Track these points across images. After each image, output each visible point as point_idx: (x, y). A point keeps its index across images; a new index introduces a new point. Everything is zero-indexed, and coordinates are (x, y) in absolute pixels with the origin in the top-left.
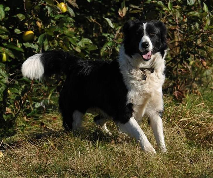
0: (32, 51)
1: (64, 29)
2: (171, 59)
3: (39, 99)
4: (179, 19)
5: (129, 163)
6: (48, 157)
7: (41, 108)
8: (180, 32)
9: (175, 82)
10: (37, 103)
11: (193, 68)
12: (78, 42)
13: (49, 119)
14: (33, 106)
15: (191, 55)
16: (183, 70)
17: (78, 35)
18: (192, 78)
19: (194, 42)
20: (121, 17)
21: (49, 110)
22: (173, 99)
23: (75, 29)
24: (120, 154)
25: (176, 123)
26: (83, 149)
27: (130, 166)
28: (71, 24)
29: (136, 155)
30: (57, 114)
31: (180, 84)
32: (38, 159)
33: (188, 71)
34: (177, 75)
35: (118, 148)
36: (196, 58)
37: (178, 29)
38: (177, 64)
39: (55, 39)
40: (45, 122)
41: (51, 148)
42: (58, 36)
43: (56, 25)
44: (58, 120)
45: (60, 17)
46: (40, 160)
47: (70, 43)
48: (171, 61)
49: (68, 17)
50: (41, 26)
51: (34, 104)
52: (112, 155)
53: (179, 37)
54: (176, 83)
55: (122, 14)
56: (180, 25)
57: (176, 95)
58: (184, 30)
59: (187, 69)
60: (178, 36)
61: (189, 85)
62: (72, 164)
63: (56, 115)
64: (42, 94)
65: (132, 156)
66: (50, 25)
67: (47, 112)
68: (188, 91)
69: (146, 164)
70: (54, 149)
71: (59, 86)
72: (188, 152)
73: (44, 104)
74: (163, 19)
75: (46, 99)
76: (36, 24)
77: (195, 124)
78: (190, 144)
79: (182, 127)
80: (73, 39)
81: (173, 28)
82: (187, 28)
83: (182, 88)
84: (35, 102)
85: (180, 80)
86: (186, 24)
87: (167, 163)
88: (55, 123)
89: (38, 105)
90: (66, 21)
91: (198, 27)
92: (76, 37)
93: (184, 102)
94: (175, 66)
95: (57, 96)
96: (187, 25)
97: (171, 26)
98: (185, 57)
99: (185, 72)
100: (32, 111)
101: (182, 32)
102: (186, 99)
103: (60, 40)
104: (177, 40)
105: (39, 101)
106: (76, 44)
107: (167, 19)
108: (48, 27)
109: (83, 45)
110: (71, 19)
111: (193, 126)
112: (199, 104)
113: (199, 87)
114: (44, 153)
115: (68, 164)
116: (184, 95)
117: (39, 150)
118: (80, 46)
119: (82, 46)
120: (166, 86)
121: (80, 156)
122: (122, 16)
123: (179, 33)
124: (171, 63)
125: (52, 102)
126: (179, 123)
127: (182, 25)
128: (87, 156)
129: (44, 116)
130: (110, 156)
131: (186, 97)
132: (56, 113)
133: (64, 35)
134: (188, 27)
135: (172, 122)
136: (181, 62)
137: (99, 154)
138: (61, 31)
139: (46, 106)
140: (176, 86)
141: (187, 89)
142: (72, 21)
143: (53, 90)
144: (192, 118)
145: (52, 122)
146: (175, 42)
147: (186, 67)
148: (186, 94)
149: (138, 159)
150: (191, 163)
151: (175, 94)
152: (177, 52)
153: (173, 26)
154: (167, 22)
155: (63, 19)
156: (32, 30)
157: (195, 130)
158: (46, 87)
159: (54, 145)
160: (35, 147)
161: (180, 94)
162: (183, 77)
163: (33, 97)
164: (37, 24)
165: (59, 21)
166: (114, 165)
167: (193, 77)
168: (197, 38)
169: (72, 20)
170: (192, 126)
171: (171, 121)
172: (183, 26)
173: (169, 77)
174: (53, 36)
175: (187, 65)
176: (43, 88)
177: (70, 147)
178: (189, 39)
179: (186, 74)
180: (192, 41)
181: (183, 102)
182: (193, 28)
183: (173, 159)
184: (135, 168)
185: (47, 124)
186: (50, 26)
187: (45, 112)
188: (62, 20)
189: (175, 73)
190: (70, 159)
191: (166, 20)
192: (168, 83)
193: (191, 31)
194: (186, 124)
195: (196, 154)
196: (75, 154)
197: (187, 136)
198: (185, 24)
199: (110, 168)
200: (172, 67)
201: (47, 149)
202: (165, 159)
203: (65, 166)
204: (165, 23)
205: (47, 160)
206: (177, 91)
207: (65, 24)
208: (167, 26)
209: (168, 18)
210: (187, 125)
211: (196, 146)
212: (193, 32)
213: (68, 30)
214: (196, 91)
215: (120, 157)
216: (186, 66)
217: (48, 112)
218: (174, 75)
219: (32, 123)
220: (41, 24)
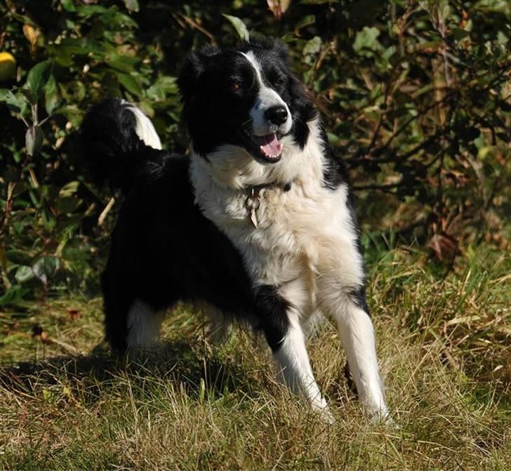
0: (9, 113)
1: (104, 50)
2: (422, 140)
3: (27, 255)
4: (447, 22)
5: (297, 449)
6: (56, 428)
7: (33, 282)
8: (450, 61)
9: (435, 210)
10: (24, 269)
11: (488, 169)
12: (146, 87)
13: (57, 314)
14: (11, 276)
15: (482, 130)
16: (457, 174)
17: (146, 68)
18: (485, 198)
19: (492, 91)
20: (275, 14)
21: (58, 288)
22: (428, 258)
23: (136, 48)
24: (269, 422)
25: (437, 331)
26: (161, 407)
27: (299, 457)
28: (125, 33)
29: (319, 423)
30: (80, 301)
31: (449, 216)
32: (24, 435)
33: (472, 179)
34: (440, 187)
35: (264, 403)
36: (497, 138)
37: (444, 53)
38: (439, 156)
39: (77, 77)
40: (46, 325)
41: (64, 400)
42: (86, 68)
43: (80, 36)
44: (83, 320)
45: (92, 12)
46: (30, 438)
47: (123, 89)
48: (423, 146)
49: (118, 13)
50: (38, 38)
51: (14, 271)
52: (246, 423)
53: (447, 76)
54: (438, 214)
55: (278, 7)
56: (450, 40)
57: (437, 248)
58: (462, 54)
59: (470, 173)
60: (443, 74)
61: (477, 218)
62: (127, 450)
63: (77, 303)
64: (38, 240)
65: (307, 428)
66: (64, 37)
67: (51, 293)
68: (473, 237)
69: (348, 452)
70: (73, 404)
71: (88, 217)
72: (473, 416)
73: (43, 269)
74: (399, 20)
75: (50, 255)
76: (21, 32)
77: (491, 335)
78: (478, 394)
79: (455, 343)
80: (133, 79)
81: (431, 49)
82: (470, 48)
83: (453, 228)
84: (17, 266)
85: (448, 202)
86: (467, 39)
87: (410, 449)
88: (74, 326)
89: (24, 274)
90: (112, 26)
91: (503, 47)
92: (140, 72)
93: (461, 268)
94: (434, 161)
95: (81, 248)
96: (470, 42)
97: (422, 41)
98: (465, 134)
99: (464, 179)
100: (7, 293)
101: (456, 60)
102: (465, 260)
103: (92, 80)
104: (439, 84)
105: (29, 263)
106: (141, 93)
107: (410, 22)
108: (58, 42)
109: (160, 96)
110: (126, 18)
111: (487, 341)
112: (504, 275)
113: (505, 225)
114: (42, 417)
115: (114, 450)
116: (461, 248)
117: (29, 407)
118: (153, 99)
119: (157, 99)
120: (405, 221)
121: (152, 424)
122: (279, 13)
123: (447, 64)
124: (422, 152)
125: (67, 265)
126: (445, 330)
127: (456, 42)
128: (170, 425)
129: (44, 307)
130: (240, 428)
131: (467, 254)
132: (80, 297)
133: (104, 65)
134: (473, 46)
135: (424, 328)
136: (453, 151)
137: (207, 420)
138: (95, 54)
139: (49, 278)
140: (436, 222)
141: (469, 230)
142: (130, 25)
143: (69, 231)
144: (485, 316)
145: (67, 323)
146: (433, 91)
147: (466, 165)
148: (466, 245)
149: (323, 437)
150: (479, 452)
151: (433, 244)
152: (439, 120)
153: (429, 43)
154: (411, 31)
155: (101, 18)
156: (9, 51)
157: (492, 353)
158: (48, 220)
159: (74, 391)
160: (16, 397)
161: (448, 245)
162: (456, 193)
163: (11, 251)
164: (25, 33)
165: (89, 24)
166: (252, 455)
167: (487, 194)
168: (502, 79)
169: (129, 22)
170: (482, 340)
171: (422, 325)
172: (460, 44)
173: (417, 193)
174: (72, 70)
175: (470, 160)
176: (41, 222)
177: (119, 400)
178: (475, 81)
179: (467, 187)
180: (486, 86)
181: (457, 270)
182: (489, 51)
183: (427, 437)
184: (313, 462)
185: (50, 329)
186: (62, 40)
187: (44, 296)
188: (100, 22)
189: (433, 181)
190: (121, 435)
191: (408, 24)
192: (411, 211)
193: (483, 58)
194: (467, 333)
195: (495, 424)
196: (137, 420)
197: (469, 371)
198: (464, 36)
199: (240, 462)
200: (425, 163)
201: (52, 403)
202: (404, 438)
203: (105, 455)
204: (406, 34)
205: (53, 436)
206: (440, 237)
207: (106, 34)
208: (411, 43)
209: (413, 17)
210: (468, 336)
211: (496, 401)
212: (487, 63)
213: (116, 52)
214: (496, 237)
215: (269, 431)
216: (469, 163)
217: (57, 296)
218: (430, 188)
219: (5, 326)
220: (38, 33)
